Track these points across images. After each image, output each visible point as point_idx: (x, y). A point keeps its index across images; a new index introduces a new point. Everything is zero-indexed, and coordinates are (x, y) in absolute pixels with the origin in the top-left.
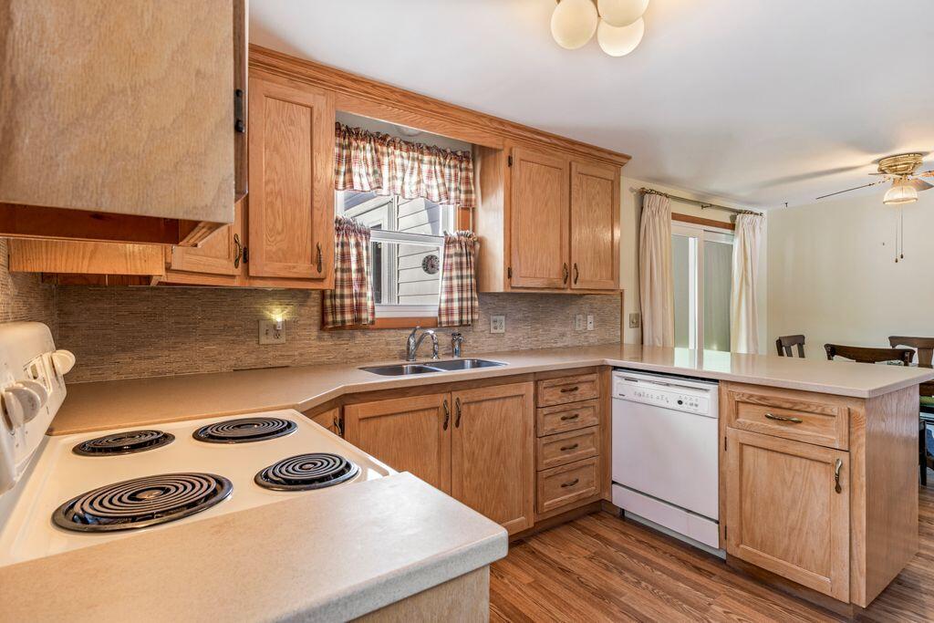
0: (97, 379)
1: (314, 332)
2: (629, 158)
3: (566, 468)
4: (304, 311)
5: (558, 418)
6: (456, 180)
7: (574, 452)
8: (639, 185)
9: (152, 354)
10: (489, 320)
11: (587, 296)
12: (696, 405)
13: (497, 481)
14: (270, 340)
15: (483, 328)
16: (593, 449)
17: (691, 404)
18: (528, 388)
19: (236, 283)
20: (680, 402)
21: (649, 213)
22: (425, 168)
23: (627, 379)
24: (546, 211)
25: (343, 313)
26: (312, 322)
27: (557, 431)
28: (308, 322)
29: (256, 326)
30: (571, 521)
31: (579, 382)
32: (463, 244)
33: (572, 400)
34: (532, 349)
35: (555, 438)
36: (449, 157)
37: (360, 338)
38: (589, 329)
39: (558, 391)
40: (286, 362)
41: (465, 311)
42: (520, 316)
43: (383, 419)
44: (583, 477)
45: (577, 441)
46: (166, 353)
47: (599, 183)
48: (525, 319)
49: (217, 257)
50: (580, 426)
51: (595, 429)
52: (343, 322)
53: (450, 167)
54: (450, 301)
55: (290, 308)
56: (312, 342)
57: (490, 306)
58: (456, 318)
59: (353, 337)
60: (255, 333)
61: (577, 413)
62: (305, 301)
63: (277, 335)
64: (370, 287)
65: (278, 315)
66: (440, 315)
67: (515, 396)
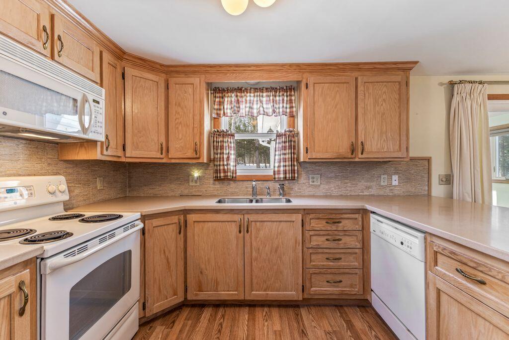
0: (138, 195)
1: (212, 181)
2: (416, 63)
3: (329, 271)
4: (207, 172)
5: (324, 238)
6: (283, 102)
7: (338, 262)
8: (447, 79)
9: (153, 187)
10: (309, 177)
11: (391, 163)
12: (411, 248)
13: (275, 267)
14: (194, 184)
15: (304, 182)
16: (356, 264)
17: (408, 247)
18: (298, 218)
19: (164, 161)
20: (402, 243)
21: (459, 99)
22: (264, 99)
23: (378, 221)
24: (335, 111)
25: (220, 173)
26: (210, 177)
27: (321, 246)
28: (209, 177)
29: (188, 178)
30: (341, 306)
31: (342, 218)
32: (287, 136)
33: (335, 229)
34: (342, 195)
35: (320, 250)
36: (278, 91)
37: (233, 184)
38: (393, 184)
39: (324, 222)
40: (200, 194)
41: (288, 172)
42: (333, 175)
43: (207, 223)
44: (346, 280)
45: (342, 256)
46: (158, 187)
47: (385, 85)
48: (336, 177)
49: (151, 151)
50: (342, 246)
51: (357, 251)
52: (220, 177)
53: (279, 96)
54: (279, 166)
55: (201, 171)
56: (211, 186)
57: (309, 169)
58: (282, 176)
59: (230, 184)
60: (188, 181)
61: (341, 238)
62: (208, 167)
63: (196, 182)
64: (232, 160)
65: (196, 173)
66: (274, 174)
67: (288, 221)
